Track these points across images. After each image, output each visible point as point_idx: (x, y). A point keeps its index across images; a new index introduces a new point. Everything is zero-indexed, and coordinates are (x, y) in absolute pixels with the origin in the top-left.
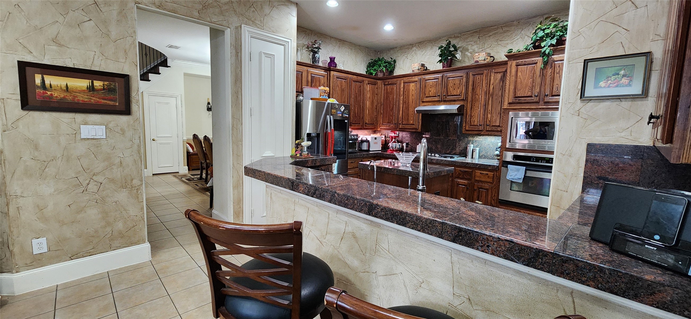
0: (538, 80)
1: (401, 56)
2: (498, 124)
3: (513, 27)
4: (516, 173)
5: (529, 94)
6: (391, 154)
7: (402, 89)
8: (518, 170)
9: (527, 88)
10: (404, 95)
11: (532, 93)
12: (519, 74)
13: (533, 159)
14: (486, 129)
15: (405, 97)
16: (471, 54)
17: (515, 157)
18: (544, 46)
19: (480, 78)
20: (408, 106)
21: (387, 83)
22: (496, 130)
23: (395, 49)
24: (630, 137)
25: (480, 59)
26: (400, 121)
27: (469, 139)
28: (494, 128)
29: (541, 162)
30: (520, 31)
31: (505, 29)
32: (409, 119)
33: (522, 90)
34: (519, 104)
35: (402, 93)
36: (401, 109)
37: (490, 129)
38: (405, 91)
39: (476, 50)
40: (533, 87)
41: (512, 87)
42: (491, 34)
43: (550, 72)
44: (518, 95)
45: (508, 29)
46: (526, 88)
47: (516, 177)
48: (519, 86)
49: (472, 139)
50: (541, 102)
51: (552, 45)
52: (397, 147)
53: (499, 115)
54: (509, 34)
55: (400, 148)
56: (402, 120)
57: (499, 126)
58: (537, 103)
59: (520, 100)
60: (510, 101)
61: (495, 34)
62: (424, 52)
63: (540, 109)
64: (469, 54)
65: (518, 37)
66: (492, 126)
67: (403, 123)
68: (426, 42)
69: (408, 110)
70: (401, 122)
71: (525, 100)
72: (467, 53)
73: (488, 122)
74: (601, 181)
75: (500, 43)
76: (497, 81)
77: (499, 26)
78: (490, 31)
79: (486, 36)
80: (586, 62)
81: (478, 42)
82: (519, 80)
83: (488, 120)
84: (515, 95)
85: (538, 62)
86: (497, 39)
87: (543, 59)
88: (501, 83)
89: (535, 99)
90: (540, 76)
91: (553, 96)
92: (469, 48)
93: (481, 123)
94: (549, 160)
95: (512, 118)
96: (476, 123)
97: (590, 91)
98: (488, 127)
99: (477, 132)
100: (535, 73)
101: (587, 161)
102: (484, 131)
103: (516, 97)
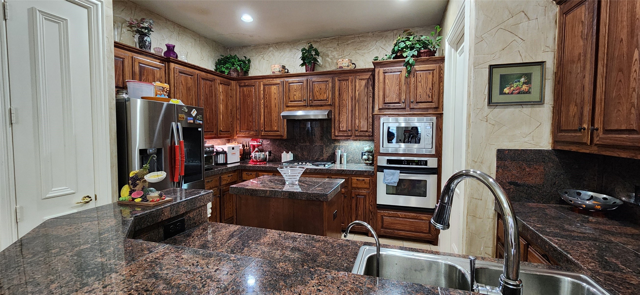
0: (404, 88)
1: (257, 55)
3: (369, 39)
4: (391, 177)
5: (397, 100)
6: (255, 166)
7: (262, 92)
8: (393, 174)
9: (395, 95)
10: (265, 98)
11: (400, 100)
12: (387, 81)
13: (405, 162)
14: (355, 134)
15: (267, 100)
16: (332, 60)
18: (407, 57)
19: (345, 84)
20: (271, 110)
21: (243, 84)
22: (364, 135)
23: (249, 47)
24: (532, 142)
25: (344, 65)
26: (262, 127)
27: (336, 145)
28: (362, 134)
29: (412, 165)
30: (374, 42)
31: (361, 39)
32: (273, 125)
33: (390, 97)
34: (388, 110)
35: (262, 96)
36: (262, 114)
37: (358, 135)
38: (266, 94)
40: (399, 94)
41: (381, 94)
42: (349, 42)
43: (413, 80)
44: (387, 102)
45: (365, 40)
46: (393, 94)
47: (392, 181)
48: (388, 93)
49: (338, 144)
50: (408, 108)
51: (413, 56)
52: (261, 157)
53: (366, 121)
54: (365, 44)
55: (264, 158)
56: (264, 127)
57: (367, 131)
58: (404, 109)
59: (390, 106)
60: (381, 107)
61: (353, 42)
62: (282, 54)
63: (407, 114)
64: (330, 60)
65: (374, 48)
66: (360, 131)
67: (266, 130)
68: (284, 43)
69: (271, 115)
70: (262, 129)
71: (394, 106)
72: (327, 59)
73: (356, 127)
74: (512, 186)
75: (358, 51)
76: (362, 88)
77: (356, 36)
78: (348, 40)
79: (345, 43)
80: (492, 67)
81: (338, 49)
82: (387, 86)
83: (356, 126)
84: (385, 101)
85: (403, 71)
86: (355, 47)
87: (407, 68)
88: (366, 90)
89: (402, 105)
90: (405, 84)
91: (417, 103)
92: (329, 54)
93: (350, 129)
94: (418, 163)
95: (383, 123)
96: (344, 129)
97: (496, 97)
98: (356, 132)
99: (347, 138)
100: (400, 81)
101: (498, 167)
102: (353, 136)
103: (385, 103)
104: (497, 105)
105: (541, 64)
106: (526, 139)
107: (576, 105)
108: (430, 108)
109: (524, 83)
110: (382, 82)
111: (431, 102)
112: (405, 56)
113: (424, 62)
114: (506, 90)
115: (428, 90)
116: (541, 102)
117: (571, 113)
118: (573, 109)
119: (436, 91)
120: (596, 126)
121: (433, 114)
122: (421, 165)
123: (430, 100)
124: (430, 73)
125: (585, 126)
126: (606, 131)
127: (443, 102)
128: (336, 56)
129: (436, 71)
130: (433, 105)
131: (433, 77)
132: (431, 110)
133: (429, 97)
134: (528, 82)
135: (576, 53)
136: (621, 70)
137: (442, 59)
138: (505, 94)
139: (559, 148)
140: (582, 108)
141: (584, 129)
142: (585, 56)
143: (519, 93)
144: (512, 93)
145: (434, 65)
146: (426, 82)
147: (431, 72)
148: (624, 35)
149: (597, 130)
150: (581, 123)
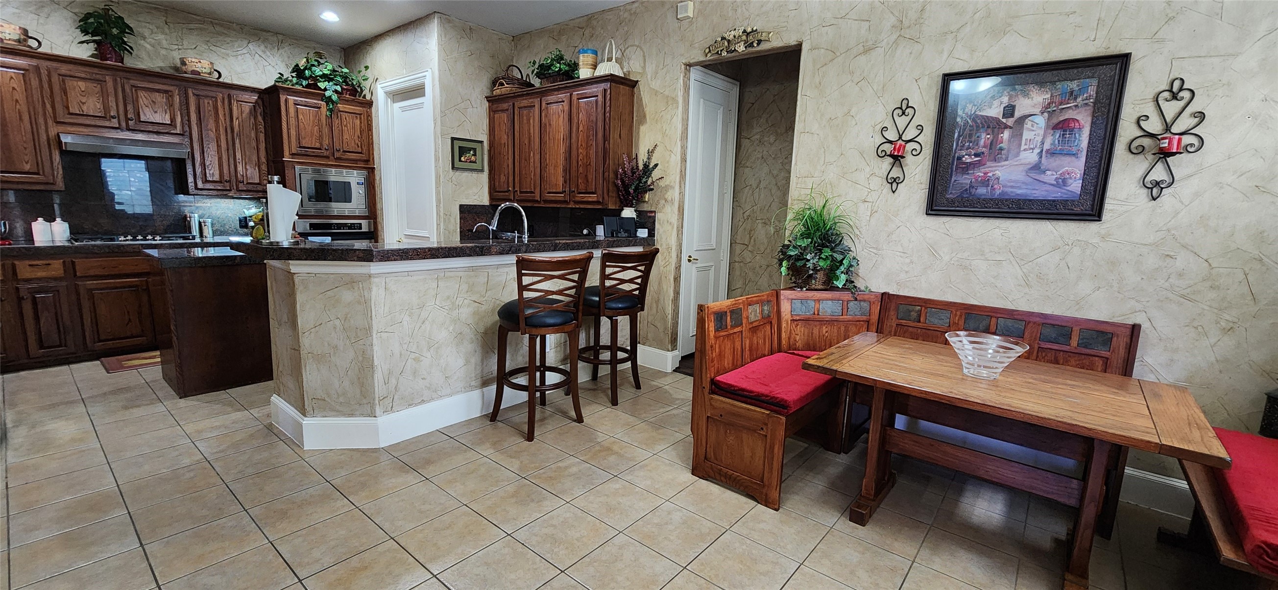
0: (326, 130)
2: (257, 181)
3: (233, 33)
5: (318, 145)
9: (314, 138)
11: (321, 144)
12: (301, 117)
13: (334, 227)
14: (238, 188)
16: (153, 47)
17: (312, 226)
18: (325, 90)
19: (210, 103)
22: (255, 189)
24: (478, 199)
28: (250, 187)
29: (344, 229)
30: (246, 42)
31: (218, 28)
32: (16, 160)
33: (307, 139)
34: (305, 157)
37: (245, 189)
39: (165, 43)
40: (321, 137)
42: (192, 26)
43: (337, 123)
44: (303, 146)
45: (226, 32)
46: (312, 137)
48: (303, 134)
50: (332, 158)
51: (336, 91)
53: (257, 168)
54: (228, 40)
57: (258, 184)
58: (327, 157)
59: (307, 151)
60: (294, 151)
61: (201, 29)
63: (332, 165)
65: (245, 51)
66: (248, 183)
71: (313, 152)
75: (214, 48)
76: (244, 116)
77: (205, 19)
78: (189, 21)
79: (184, 26)
80: (453, 140)
81: (167, 31)
82: (301, 124)
83: (239, 175)
84: (299, 143)
85: (322, 107)
86: (208, 39)
87: (327, 104)
88: (252, 120)
89: (326, 153)
90: (326, 125)
91: (344, 151)
92: (146, 34)
93: (226, 178)
94: (352, 226)
95: (300, 174)
96: (217, 177)
97: (458, 164)
98: (241, 185)
99: (221, 193)
100: (319, 120)
101: (461, 218)
102: (233, 191)
103: (300, 147)
104: (458, 169)
105: (481, 142)
106: (475, 197)
107: (505, 175)
108: (360, 160)
109: (473, 155)
110: (293, 116)
111: (361, 153)
112: (323, 88)
113: (347, 102)
114: (463, 159)
115: (356, 137)
116: (482, 171)
117: (502, 180)
118: (503, 178)
119: (365, 141)
120: (516, 189)
121: (364, 168)
122: (355, 229)
123: (360, 150)
124: (356, 117)
125: (510, 189)
126: (521, 192)
127: (373, 154)
128: (164, 42)
129: (364, 116)
130: (364, 157)
131: (361, 122)
132: (362, 163)
133: (358, 147)
134: (475, 155)
135: (503, 142)
136: (526, 160)
137: (370, 104)
138: (462, 161)
139: (494, 203)
140: (508, 178)
141: (510, 190)
142: (508, 146)
143: (470, 162)
144: (466, 162)
145: (361, 108)
146: (354, 128)
147: (358, 116)
148: (526, 142)
149: (517, 191)
150: (508, 187)
